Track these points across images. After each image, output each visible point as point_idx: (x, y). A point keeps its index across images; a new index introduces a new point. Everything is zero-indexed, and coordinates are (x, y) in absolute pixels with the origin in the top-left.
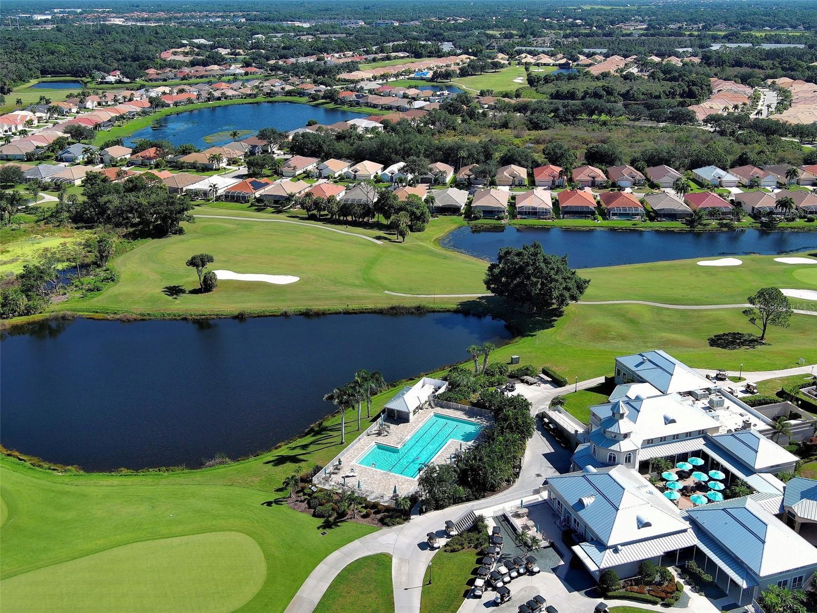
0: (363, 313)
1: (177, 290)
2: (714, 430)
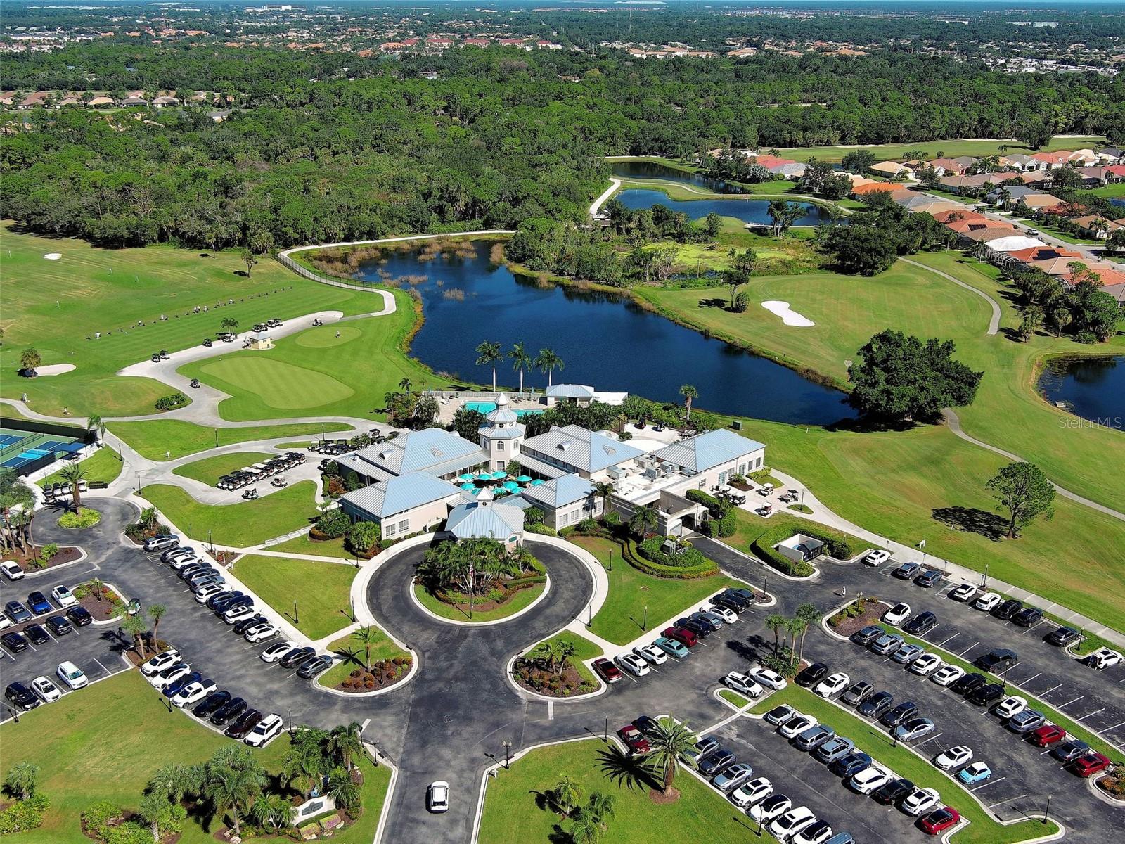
1: (718, 303)
2: (586, 474)
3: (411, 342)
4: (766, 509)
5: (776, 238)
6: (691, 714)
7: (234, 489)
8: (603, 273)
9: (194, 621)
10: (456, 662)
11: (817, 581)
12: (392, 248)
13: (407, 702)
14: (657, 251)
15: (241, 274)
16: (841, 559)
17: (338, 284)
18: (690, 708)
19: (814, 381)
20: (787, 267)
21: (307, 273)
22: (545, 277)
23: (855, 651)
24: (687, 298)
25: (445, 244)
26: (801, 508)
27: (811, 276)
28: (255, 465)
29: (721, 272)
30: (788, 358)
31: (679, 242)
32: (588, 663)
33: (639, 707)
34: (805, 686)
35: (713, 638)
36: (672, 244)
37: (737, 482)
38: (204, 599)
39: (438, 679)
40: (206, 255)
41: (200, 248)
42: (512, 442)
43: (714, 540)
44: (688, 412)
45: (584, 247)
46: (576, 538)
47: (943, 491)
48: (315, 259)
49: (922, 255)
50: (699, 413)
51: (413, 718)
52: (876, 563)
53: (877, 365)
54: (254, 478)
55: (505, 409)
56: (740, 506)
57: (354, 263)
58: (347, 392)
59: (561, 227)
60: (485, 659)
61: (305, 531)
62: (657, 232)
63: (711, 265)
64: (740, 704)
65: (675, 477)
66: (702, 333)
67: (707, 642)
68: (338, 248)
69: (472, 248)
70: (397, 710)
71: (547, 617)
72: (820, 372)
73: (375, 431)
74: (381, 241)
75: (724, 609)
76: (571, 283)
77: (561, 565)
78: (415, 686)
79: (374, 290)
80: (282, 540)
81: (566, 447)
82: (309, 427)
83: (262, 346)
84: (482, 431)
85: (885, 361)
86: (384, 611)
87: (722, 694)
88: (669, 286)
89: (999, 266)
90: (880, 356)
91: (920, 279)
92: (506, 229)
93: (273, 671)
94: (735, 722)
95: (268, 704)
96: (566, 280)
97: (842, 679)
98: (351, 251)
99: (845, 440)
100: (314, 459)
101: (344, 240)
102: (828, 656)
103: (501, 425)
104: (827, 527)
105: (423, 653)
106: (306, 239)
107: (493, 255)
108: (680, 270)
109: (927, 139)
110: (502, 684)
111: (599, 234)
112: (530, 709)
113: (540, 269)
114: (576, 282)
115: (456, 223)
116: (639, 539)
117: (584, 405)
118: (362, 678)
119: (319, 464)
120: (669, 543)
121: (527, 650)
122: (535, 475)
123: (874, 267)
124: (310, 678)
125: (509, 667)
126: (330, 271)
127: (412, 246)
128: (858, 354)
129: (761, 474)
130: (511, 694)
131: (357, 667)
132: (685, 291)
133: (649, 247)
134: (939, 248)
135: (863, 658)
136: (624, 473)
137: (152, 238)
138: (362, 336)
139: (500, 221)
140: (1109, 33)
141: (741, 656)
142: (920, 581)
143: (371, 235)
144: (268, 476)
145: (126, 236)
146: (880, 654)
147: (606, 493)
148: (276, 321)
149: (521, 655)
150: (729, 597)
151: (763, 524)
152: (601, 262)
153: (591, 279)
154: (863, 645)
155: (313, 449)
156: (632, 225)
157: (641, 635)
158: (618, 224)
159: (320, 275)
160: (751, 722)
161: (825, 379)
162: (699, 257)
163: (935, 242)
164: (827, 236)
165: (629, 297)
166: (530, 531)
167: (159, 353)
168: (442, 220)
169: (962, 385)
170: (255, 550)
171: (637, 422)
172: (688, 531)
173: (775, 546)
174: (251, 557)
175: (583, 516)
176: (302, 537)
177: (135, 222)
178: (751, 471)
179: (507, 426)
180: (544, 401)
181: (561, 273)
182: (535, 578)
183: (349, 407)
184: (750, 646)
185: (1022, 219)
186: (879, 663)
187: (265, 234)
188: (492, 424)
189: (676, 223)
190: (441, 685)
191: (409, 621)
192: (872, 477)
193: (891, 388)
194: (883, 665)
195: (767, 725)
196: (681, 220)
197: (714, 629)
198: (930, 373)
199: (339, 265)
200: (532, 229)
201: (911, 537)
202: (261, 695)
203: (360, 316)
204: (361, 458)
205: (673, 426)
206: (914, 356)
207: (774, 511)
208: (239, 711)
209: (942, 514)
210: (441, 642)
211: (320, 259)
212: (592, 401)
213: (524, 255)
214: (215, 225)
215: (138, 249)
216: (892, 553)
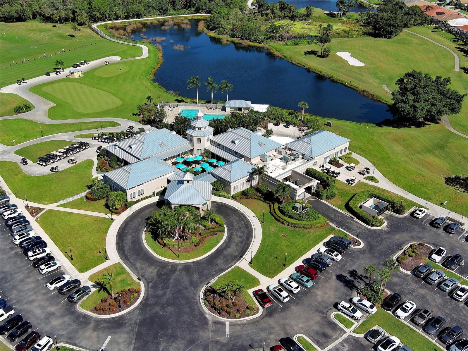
1: (314, 53)
2: (248, 159)
3: (155, 74)
4: (352, 180)
5: (339, 19)
6: (317, 333)
7: (46, 165)
8: (255, 36)
9: (10, 258)
10: (168, 291)
11: (386, 229)
12: (149, 22)
13: (135, 323)
14: (282, 25)
15: (72, 36)
16: (399, 214)
17: (120, 42)
18: (316, 328)
19: (368, 97)
20: (347, 34)
21: (104, 35)
22: (225, 38)
23: (416, 283)
24: (298, 50)
25: (176, 21)
26: (372, 179)
27: (360, 38)
28: (59, 150)
29: (314, 36)
30: (353, 84)
31: (292, 20)
32: (250, 291)
33: (284, 327)
34: (388, 310)
35: (327, 272)
36: (288, 21)
37: (334, 162)
38: (18, 242)
39: (156, 304)
40: (55, 26)
41: (53, 23)
42: (206, 138)
43: (323, 201)
44: (303, 115)
45: (245, 23)
46: (243, 200)
47: (448, 165)
48: (110, 28)
49: (413, 28)
50: (308, 117)
51: (139, 336)
52: (420, 217)
53: (408, 91)
54: (58, 158)
55: (202, 119)
56: (337, 178)
57: (129, 30)
58: (118, 102)
59: (233, 13)
60: (186, 288)
61: (83, 194)
62: (281, 15)
63: (309, 33)
64: (349, 325)
65: (299, 161)
66: (306, 69)
67: (324, 275)
68: (121, 23)
69: (189, 23)
70: (129, 329)
71: (225, 257)
72: (370, 92)
73: (131, 127)
74: (144, 19)
75: (333, 252)
76: (238, 42)
77: (234, 218)
78: (141, 310)
79: (138, 45)
80: (69, 200)
81: (236, 142)
82: (95, 124)
83: (76, 75)
84: (189, 132)
85: (413, 89)
86: (126, 251)
87: (337, 316)
88: (288, 44)
89: (453, 34)
90: (410, 86)
91: (415, 41)
92: (206, 13)
93: (53, 297)
94: (347, 340)
95: (46, 324)
96: (236, 40)
97: (412, 306)
98: (128, 24)
99: (389, 133)
100: (94, 145)
101: (125, 18)
102: (399, 286)
103: (199, 128)
104: (388, 192)
105: (148, 283)
106: (106, 18)
107: (199, 27)
108: (293, 35)
110: (197, 308)
111: (252, 16)
112: (214, 328)
113: (223, 34)
114: (240, 41)
115: (181, 10)
116: (280, 203)
117: (246, 112)
118: (107, 303)
119: (96, 149)
120: (297, 205)
121: (213, 281)
122: (219, 159)
123: (391, 33)
124: (76, 303)
125: (201, 294)
126: (116, 35)
127: (159, 22)
128: (396, 84)
129: (348, 156)
130: (202, 316)
131: (105, 295)
132: (296, 46)
133: (278, 23)
134: (422, 24)
135: (421, 287)
136: (270, 158)
137: (29, 17)
138: (128, 71)
139: (203, 9)
141: (345, 286)
142: (448, 229)
143: (139, 16)
144: (67, 156)
145: (15, 16)
146: (431, 285)
147: (261, 173)
148: (85, 61)
149: (209, 285)
150: (336, 243)
151: (351, 190)
152: (253, 30)
153: (248, 39)
154: (420, 278)
155: (95, 139)
156: (269, 11)
157: (283, 270)
158: (262, 11)
159: (110, 36)
160: (356, 340)
161: (373, 96)
162: (302, 28)
163: (419, 21)
164: (365, 18)
165: (268, 49)
166: (216, 195)
167: (20, 79)
168: (174, 9)
169: (454, 102)
170: (53, 206)
171: (275, 122)
172: (308, 195)
173: (359, 205)
174: (50, 211)
175: (247, 186)
176: (81, 198)
177: (19, 9)
178: (341, 155)
179: (203, 129)
180: (224, 109)
181: (233, 36)
182: (218, 229)
183: (118, 112)
184: (351, 278)
185: (459, 10)
186: (432, 291)
187: (85, 15)
188: (194, 128)
189: (291, 10)
190: (157, 308)
191: (140, 259)
192: (407, 156)
193: (416, 104)
194: (434, 293)
195: (367, 343)
196: (293, 9)
197: (328, 266)
198: (437, 96)
199: (121, 31)
200: (219, 13)
201: (437, 198)
202: (43, 317)
203: (129, 59)
204: (119, 147)
205: (295, 125)
206: (429, 86)
207: (357, 181)
208: (26, 331)
209: (451, 181)
210: (160, 275)
211: (112, 28)
212: (250, 110)
213: (215, 27)
214: (59, 10)
215: (22, 23)
216: (428, 209)
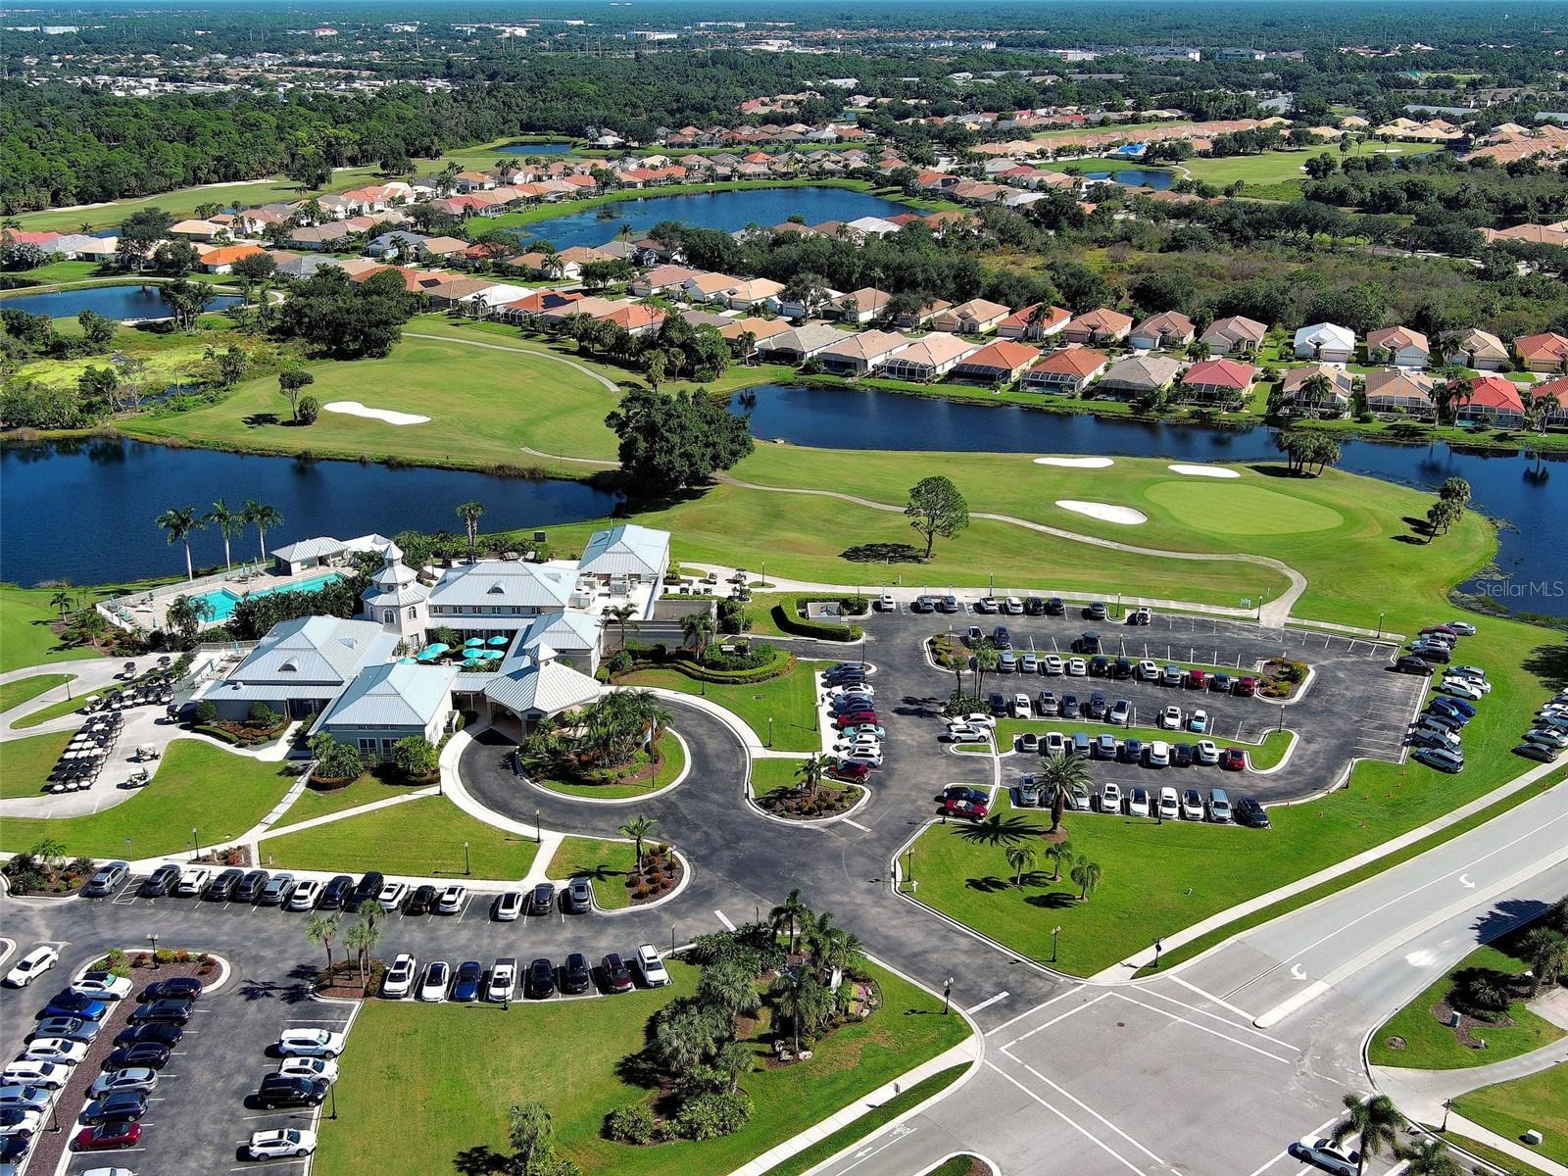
0: (463, 470)
4: (743, 593)
5: (186, 333)
6: (964, 774)
10: (705, 829)
11: (872, 638)
13: (724, 881)
16: (862, 613)
18: (955, 770)
24: (214, 420)
30: (453, 460)
33: (919, 788)
34: (1003, 716)
37: (672, 580)
42: (424, 604)
46: (622, 679)
51: (756, 889)
52: (894, 606)
60: (724, 815)
61: (300, 788)
70: (728, 891)
71: (717, 757)
76: (4, 437)
78: (705, 867)
80: (281, 809)
81: (503, 588)
87: (960, 749)
89: (508, 323)
91: (449, 350)
93: (533, 925)
94: (1005, 764)
103: (405, 586)
109: (162, 190)
110: (776, 827)
112: (837, 833)
120: (728, 649)
121: (749, 790)
125: (759, 811)
130: (799, 831)
132: (191, 414)
140: (171, 39)
141: (921, 717)
149: (752, 796)
155: (92, 709)
161: (533, 471)
165: (122, 437)
170: (260, 834)
174: (268, 843)
176: (307, 795)
184: (915, 707)
186: (1019, 679)
188: (391, 588)
190: (727, 853)
196: (49, 327)
201: (877, 579)
204: (245, 683)
212: (347, 554)
